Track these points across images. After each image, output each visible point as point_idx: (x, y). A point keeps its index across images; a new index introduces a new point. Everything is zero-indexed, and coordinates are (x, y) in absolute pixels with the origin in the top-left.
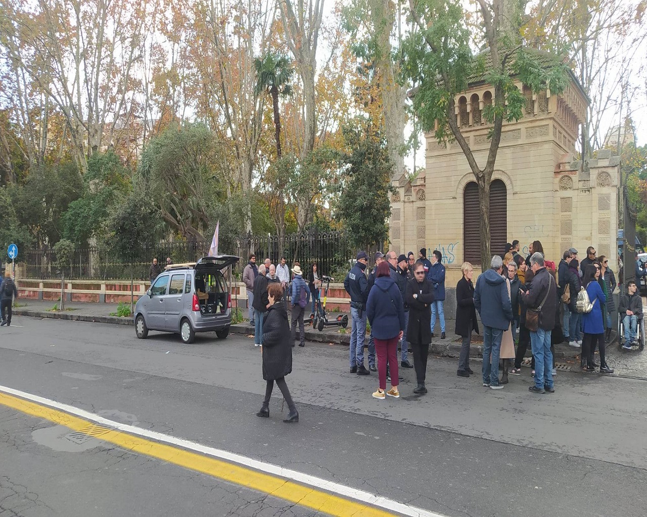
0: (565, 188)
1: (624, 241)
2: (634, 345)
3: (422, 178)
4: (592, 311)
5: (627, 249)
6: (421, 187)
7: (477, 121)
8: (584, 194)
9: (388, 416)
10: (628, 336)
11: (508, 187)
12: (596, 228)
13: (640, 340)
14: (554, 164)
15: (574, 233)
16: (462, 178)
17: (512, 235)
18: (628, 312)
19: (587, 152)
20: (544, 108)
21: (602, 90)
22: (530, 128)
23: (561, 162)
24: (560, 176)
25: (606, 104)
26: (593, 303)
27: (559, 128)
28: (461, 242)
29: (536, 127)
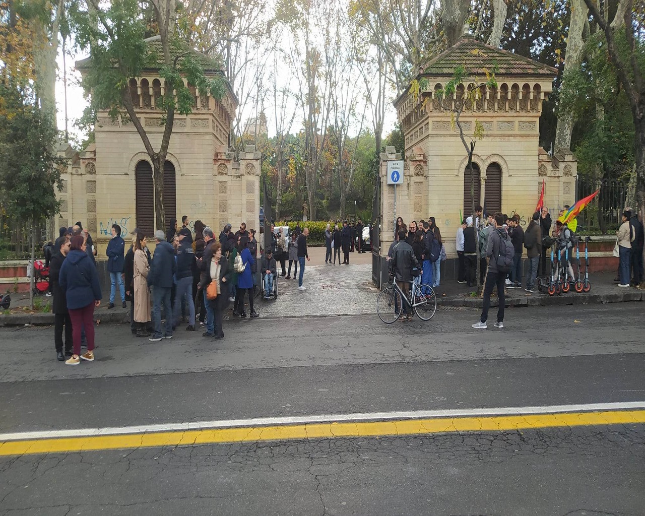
0: (221, 174)
1: (264, 218)
2: (271, 295)
3: (91, 152)
4: (244, 271)
5: (266, 224)
6: (90, 161)
7: (148, 104)
8: (236, 179)
9: (88, 376)
10: (267, 289)
11: (177, 169)
12: (245, 207)
13: (275, 292)
14: (214, 153)
15: (229, 211)
16: (134, 156)
17: (181, 211)
18: (268, 271)
19: (232, 139)
20: (205, 105)
21: (243, 86)
22: (194, 119)
23: (219, 151)
24: (218, 163)
25: (247, 99)
26: (245, 265)
27: (216, 123)
28: (134, 216)
29: (199, 119)
